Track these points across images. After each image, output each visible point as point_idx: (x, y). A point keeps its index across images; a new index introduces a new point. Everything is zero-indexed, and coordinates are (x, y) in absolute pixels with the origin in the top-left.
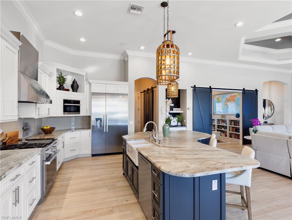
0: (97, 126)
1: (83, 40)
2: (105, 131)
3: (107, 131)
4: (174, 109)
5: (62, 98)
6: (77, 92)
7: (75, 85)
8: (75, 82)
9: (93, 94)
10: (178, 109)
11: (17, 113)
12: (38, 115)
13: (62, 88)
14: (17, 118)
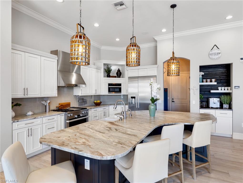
0: (132, 103)
1: (118, 40)
2: (137, 107)
3: (139, 107)
4: (220, 88)
5: (107, 82)
6: (120, 77)
7: (119, 72)
8: (119, 70)
9: (130, 78)
10: (226, 88)
11: (57, 93)
12: (81, 94)
13: (109, 76)
14: (57, 95)
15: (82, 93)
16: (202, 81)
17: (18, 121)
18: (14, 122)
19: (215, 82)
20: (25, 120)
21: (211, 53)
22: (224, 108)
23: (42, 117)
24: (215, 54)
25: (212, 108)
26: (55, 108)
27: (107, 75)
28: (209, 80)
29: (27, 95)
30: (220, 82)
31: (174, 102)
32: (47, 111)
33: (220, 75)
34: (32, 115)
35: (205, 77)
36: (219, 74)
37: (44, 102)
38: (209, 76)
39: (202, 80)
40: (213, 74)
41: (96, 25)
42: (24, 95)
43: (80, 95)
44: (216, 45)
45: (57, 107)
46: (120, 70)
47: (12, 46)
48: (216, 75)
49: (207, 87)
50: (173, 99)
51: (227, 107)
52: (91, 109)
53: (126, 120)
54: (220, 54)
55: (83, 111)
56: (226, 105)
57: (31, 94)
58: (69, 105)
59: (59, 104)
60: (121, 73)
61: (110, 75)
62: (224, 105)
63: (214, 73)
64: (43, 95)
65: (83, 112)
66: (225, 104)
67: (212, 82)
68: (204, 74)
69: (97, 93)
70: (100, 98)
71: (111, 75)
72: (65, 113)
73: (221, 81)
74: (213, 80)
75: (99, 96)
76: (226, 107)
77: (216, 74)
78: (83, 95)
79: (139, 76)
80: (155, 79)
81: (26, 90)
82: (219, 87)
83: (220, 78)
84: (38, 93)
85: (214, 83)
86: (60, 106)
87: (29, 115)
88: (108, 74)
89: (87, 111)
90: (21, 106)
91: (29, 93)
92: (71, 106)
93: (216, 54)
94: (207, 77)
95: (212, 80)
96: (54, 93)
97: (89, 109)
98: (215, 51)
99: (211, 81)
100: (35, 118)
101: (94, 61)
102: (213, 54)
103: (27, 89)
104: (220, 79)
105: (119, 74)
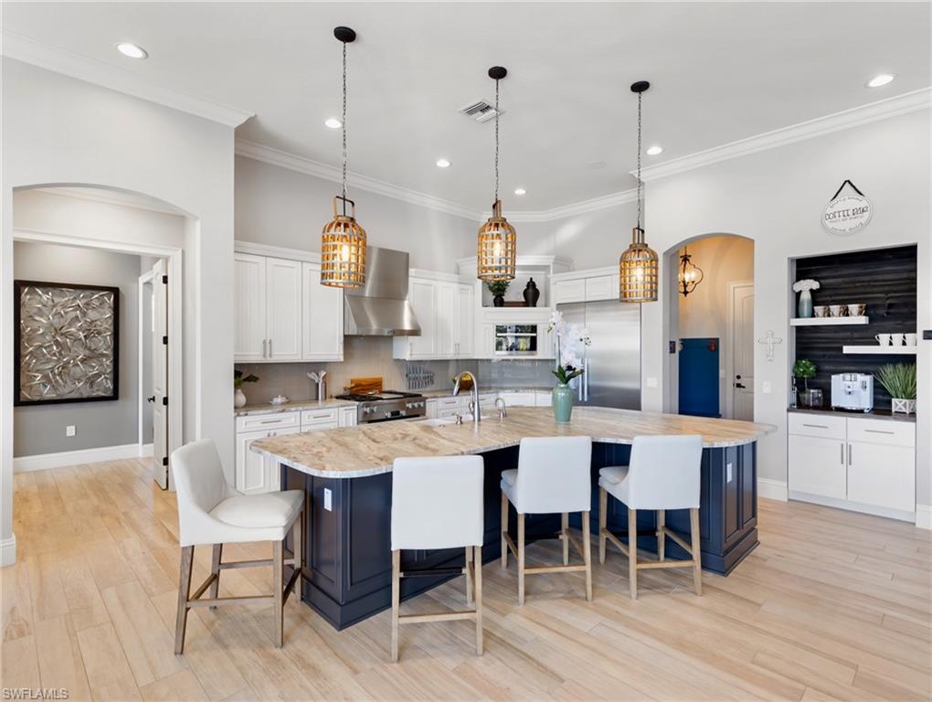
1: (520, 192)
2: (580, 399)
3: (586, 399)
4: (884, 338)
5: (495, 322)
6: (535, 306)
7: (530, 290)
8: (531, 285)
9: (560, 306)
10: (897, 337)
11: (342, 352)
12: (411, 355)
13: (499, 302)
14: (342, 359)
15: (413, 352)
16: (810, 311)
17: (246, 415)
18: (238, 415)
19: (860, 313)
20: (261, 412)
21: (829, 211)
22: (896, 412)
23: (300, 408)
24: (845, 213)
25: (841, 410)
26: (342, 392)
27: (495, 300)
28: (835, 309)
29: (270, 355)
30: (888, 313)
31: (744, 387)
32: (320, 398)
33: (887, 288)
34: (282, 404)
35: (826, 296)
36: (885, 286)
37: (312, 376)
38: (843, 291)
39: (810, 306)
40: (858, 284)
41: (443, 163)
42: (264, 356)
43: (408, 358)
44: (849, 182)
45: (345, 389)
46: (534, 283)
47: (236, 246)
48: (869, 290)
49: (835, 332)
50: (739, 377)
51: (905, 407)
52: (435, 397)
53: (479, 425)
54: (866, 215)
55: (409, 403)
56: (904, 401)
57: (282, 354)
58: (377, 384)
59: (352, 381)
60: (536, 293)
61: (502, 299)
62: (893, 403)
63: (863, 282)
64: (307, 358)
65: (410, 406)
66: (897, 397)
67: (848, 315)
68: (818, 287)
69: (461, 352)
70: (477, 367)
71: (507, 298)
72: (357, 403)
73: (892, 311)
74: (854, 308)
75: (473, 364)
76: (904, 410)
77: (872, 284)
78: (415, 358)
79: (588, 300)
80: (636, 309)
81: (268, 345)
82: (880, 335)
83: (888, 298)
84: (294, 353)
85: (857, 318)
86: (353, 385)
87: (277, 404)
88: (497, 297)
89: (422, 404)
90: (259, 382)
91: (274, 353)
92: (386, 388)
93: (851, 213)
94: (833, 298)
95: (847, 309)
96: (335, 352)
97: (426, 398)
98: (848, 201)
99: (846, 313)
100: (283, 411)
101: (459, 261)
102: (837, 214)
103: (270, 342)
104: (888, 302)
105: (532, 296)
